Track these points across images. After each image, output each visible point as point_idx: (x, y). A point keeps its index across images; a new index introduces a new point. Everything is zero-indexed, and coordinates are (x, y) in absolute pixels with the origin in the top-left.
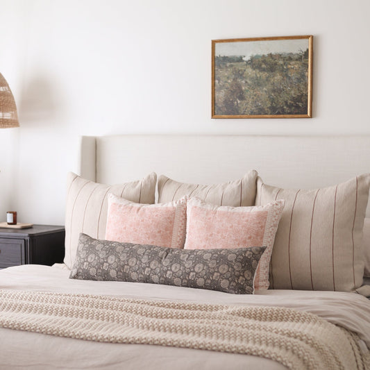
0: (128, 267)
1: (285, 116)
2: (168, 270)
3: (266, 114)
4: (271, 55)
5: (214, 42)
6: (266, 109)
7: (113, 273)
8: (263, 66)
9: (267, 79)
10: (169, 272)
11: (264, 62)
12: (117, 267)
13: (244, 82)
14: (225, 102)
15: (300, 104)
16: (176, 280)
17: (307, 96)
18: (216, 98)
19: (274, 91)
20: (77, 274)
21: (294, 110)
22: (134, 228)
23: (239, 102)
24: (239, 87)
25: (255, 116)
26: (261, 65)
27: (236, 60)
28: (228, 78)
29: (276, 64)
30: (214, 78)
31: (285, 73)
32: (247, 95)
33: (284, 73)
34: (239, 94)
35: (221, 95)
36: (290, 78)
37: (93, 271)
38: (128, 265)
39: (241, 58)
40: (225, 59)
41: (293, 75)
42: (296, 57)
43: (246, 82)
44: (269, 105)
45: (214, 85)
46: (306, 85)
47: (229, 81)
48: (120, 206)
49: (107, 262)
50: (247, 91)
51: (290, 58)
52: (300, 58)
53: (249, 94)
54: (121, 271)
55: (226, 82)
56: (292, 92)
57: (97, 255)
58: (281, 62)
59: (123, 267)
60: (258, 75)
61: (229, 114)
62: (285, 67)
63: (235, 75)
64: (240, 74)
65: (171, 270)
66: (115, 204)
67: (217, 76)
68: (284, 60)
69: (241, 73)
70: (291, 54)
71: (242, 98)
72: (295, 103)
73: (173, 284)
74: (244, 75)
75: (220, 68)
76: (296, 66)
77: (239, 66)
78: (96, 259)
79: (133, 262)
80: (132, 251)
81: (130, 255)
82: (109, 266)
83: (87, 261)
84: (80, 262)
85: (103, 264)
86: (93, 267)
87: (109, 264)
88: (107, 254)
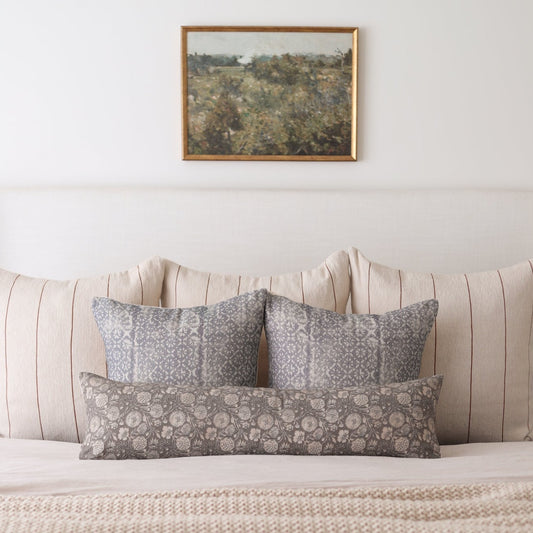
0: (215, 430)
1: (314, 157)
2: (296, 429)
3: (280, 154)
4: (287, 57)
5: (186, 30)
6: (280, 146)
7: (183, 443)
8: (275, 74)
9: (282, 97)
10: (297, 433)
11: (276, 67)
12: (191, 432)
13: (240, 99)
14: (207, 132)
15: (339, 139)
16: (312, 446)
17: (350, 125)
18: (191, 125)
19: (294, 116)
20: (104, 452)
21: (329, 148)
23: (232, 133)
24: (232, 108)
25: (262, 157)
26: (270, 72)
27: (226, 61)
28: (212, 92)
29: (296, 72)
30: (186, 92)
31: (312, 86)
32: (246, 121)
33: (311, 88)
34: (232, 120)
35: (200, 120)
36: (320, 95)
37: (139, 443)
38: (213, 426)
39: (235, 59)
40: (206, 59)
41: (326, 91)
42: (331, 61)
43: (245, 100)
44: (285, 140)
45: (186, 103)
46: (348, 108)
47: (214, 97)
49: (169, 424)
50: (246, 115)
51: (320, 63)
52: (337, 64)
53: (250, 120)
54: (199, 439)
55: (208, 99)
56: (325, 119)
58: (305, 69)
59: (204, 430)
60: (266, 90)
61: (215, 153)
62: (312, 78)
63: (225, 87)
64: (233, 87)
65: (301, 429)
67: (190, 88)
68: (310, 66)
69: (235, 84)
70: (323, 56)
71: (237, 126)
72: (330, 136)
73: (306, 453)
74: (241, 89)
75: (197, 74)
76: (331, 77)
77: (231, 73)
78: (145, 420)
79: (223, 421)
80: (214, 401)
81: (212, 408)
82: (174, 431)
83: (125, 426)
84: (110, 429)
85: (160, 429)
86: (141, 435)
87: (175, 428)
88: (165, 410)
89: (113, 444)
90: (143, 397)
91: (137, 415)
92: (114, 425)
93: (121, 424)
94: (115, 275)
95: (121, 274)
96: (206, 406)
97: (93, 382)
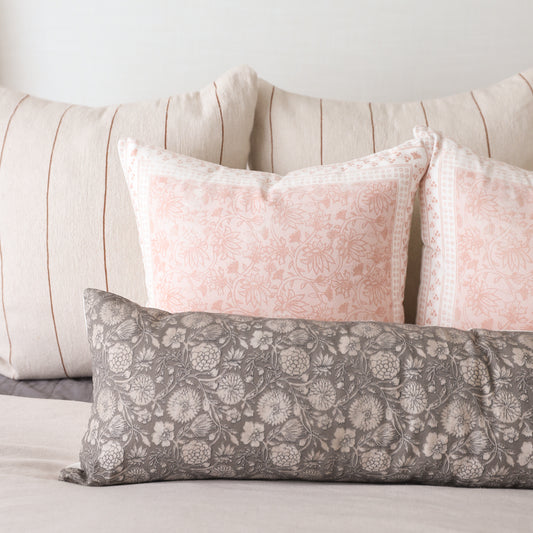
0: (351, 433)
2: (524, 438)
7: (284, 455)
10: (526, 447)
12: (303, 436)
20: (124, 464)
22: (270, 268)
37: (194, 453)
38: (347, 425)
48: (187, 186)
49: (256, 418)
54: (318, 450)
57: (203, 391)
59: (328, 433)
66: (163, 180)
78: (206, 408)
79: (368, 415)
80: (349, 369)
81: (346, 387)
82: (266, 433)
83: (166, 418)
84: (135, 422)
85: (238, 427)
86: (199, 438)
87: (269, 427)
88: (248, 387)
89: (141, 452)
90: (203, 356)
91: (191, 397)
92: (143, 415)
93: (159, 414)
94: (179, 99)
95: (188, 97)
96: (334, 380)
97: (107, 314)
